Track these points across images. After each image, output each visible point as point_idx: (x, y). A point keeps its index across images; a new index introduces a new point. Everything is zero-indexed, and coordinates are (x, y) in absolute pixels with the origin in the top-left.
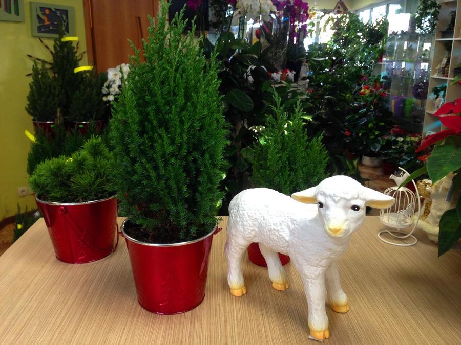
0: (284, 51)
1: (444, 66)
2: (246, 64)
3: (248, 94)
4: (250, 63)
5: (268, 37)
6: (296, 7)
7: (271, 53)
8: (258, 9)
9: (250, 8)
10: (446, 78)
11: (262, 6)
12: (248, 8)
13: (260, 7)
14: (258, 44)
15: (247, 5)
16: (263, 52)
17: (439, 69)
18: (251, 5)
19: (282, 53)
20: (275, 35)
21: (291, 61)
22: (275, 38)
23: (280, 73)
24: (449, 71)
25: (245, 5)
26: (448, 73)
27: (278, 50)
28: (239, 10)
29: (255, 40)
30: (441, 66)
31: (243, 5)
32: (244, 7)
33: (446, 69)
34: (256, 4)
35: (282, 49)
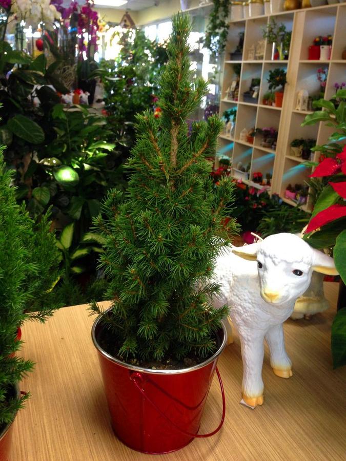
0: (74, 67)
1: (233, 90)
2: (30, 83)
3: (35, 121)
4: (35, 82)
5: (53, 50)
6: (84, 16)
7: (59, 69)
8: (39, 15)
9: (28, 13)
10: (236, 102)
11: (44, 11)
12: (26, 13)
13: (42, 13)
14: (42, 58)
15: (26, 9)
16: (49, 68)
17: (229, 93)
18: (30, 10)
19: (72, 70)
20: (62, 48)
21: (83, 80)
22: (62, 51)
23: (72, 94)
24: (239, 95)
25: (22, 8)
26: (237, 97)
27: (66, 67)
28: (15, 15)
29: (37, 53)
30: (232, 90)
31: (19, 8)
32: (21, 11)
33: (236, 93)
34: (37, 9)
35: (72, 65)
